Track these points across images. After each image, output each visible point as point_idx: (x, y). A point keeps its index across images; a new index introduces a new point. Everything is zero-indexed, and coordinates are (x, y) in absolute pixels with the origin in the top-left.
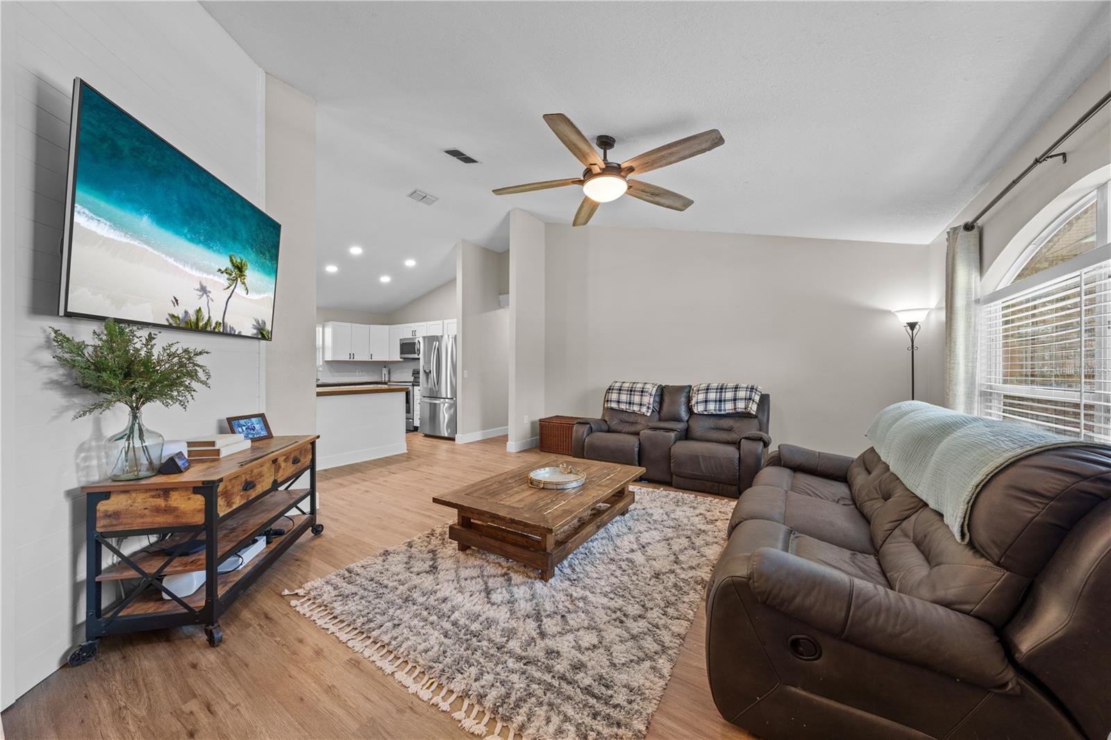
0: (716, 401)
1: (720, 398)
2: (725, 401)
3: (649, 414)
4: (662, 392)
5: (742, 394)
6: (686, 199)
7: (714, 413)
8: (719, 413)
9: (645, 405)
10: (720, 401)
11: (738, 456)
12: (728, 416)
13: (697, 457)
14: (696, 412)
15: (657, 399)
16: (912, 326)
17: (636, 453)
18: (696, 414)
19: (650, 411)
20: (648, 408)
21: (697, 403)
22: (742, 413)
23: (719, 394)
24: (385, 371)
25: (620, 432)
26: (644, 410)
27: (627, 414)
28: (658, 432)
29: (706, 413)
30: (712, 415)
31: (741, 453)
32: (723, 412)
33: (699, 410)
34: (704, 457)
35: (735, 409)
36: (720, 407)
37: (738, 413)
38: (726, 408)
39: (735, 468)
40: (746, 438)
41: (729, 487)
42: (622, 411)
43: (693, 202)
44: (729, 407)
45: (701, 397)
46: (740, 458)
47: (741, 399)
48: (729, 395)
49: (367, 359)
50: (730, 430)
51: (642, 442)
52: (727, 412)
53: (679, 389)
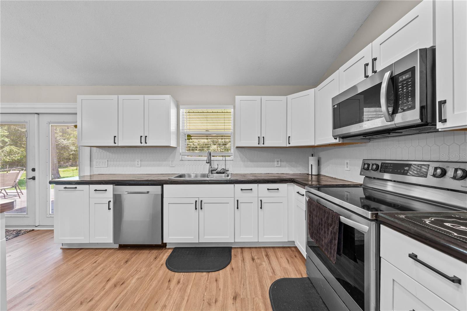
24: (312, 161)
49: (283, 143)
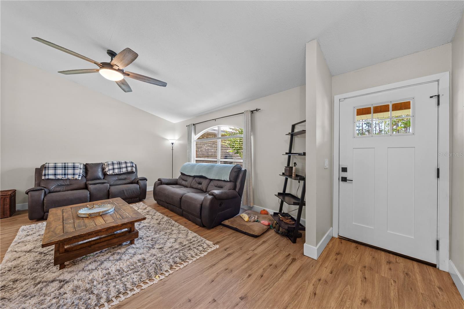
0: (118, 168)
1: (120, 167)
2: (122, 168)
3: (80, 179)
4: (86, 167)
5: (129, 165)
6: (132, 90)
7: (118, 173)
8: (119, 173)
9: (77, 174)
10: (120, 168)
11: (139, 187)
12: (124, 174)
13: (123, 191)
14: (108, 174)
15: (84, 170)
16: (173, 144)
17: (89, 197)
18: (108, 175)
19: (80, 177)
20: (79, 175)
21: (109, 170)
22: (130, 172)
23: (119, 165)
25: (59, 191)
26: (77, 177)
27: (62, 181)
28: (97, 185)
29: (114, 174)
30: (117, 174)
31: (140, 185)
32: (122, 173)
33: (110, 173)
34: (126, 190)
35: (127, 171)
36: (120, 170)
37: (128, 172)
38: (123, 171)
39: (138, 191)
40: (140, 180)
41: (136, 199)
42: (58, 179)
43: (132, 91)
44: (124, 170)
45: (111, 167)
46: (140, 187)
47: (129, 167)
48: (124, 165)
50: (125, 179)
51: (92, 191)
52: (123, 172)
53: (97, 165)
